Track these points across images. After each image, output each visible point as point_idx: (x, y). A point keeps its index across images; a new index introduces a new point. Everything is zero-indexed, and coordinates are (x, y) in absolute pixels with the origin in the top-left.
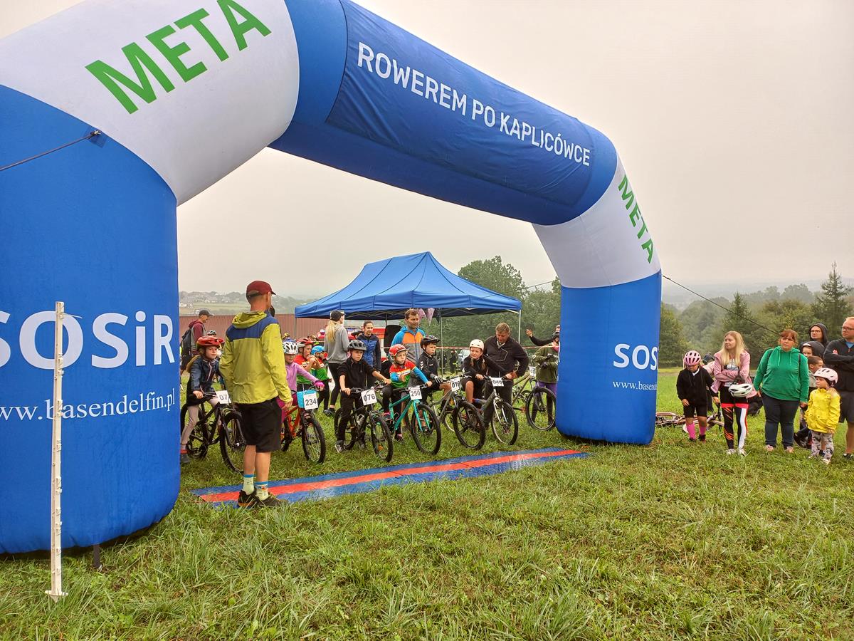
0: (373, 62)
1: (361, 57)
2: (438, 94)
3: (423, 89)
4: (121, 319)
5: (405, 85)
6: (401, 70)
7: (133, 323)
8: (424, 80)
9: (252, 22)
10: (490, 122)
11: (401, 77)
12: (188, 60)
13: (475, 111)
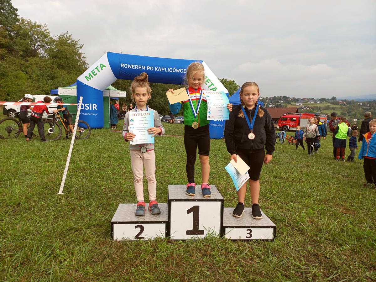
0: (124, 66)
1: (121, 66)
2: (138, 68)
3: (135, 68)
4: (88, 104)
5: (130, 68)
6: (130, 66)
7: (90, 105)
8: (135, 66)
9: (104, 66)
10: (152, 69)
11: (130, 67)
12: (95, 74)
13: (148, 68)
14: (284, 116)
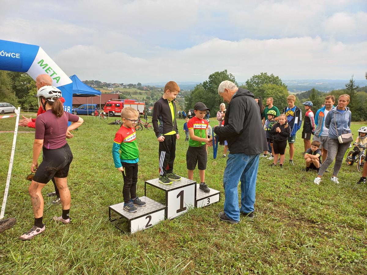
14: (109, 102)
